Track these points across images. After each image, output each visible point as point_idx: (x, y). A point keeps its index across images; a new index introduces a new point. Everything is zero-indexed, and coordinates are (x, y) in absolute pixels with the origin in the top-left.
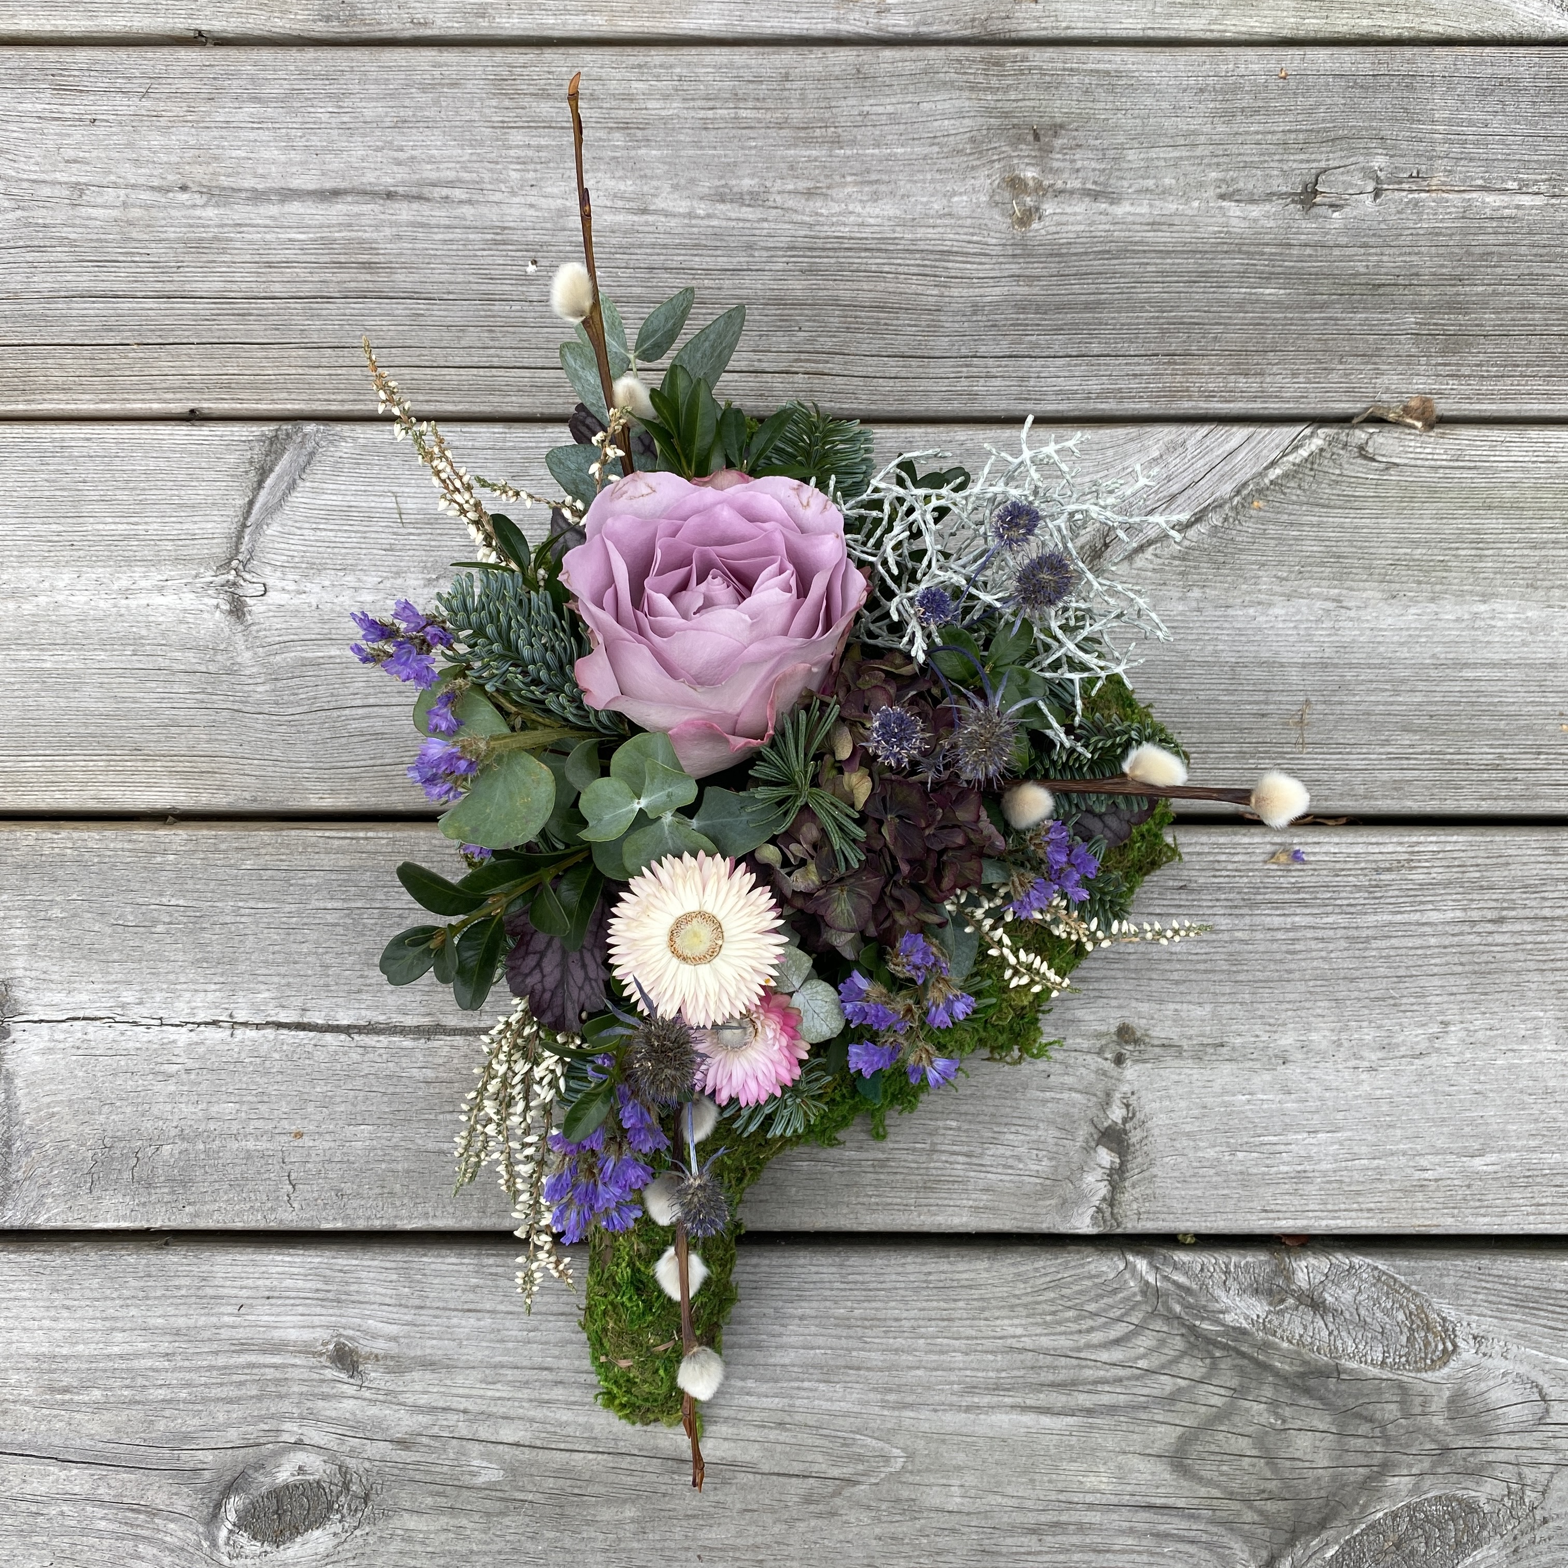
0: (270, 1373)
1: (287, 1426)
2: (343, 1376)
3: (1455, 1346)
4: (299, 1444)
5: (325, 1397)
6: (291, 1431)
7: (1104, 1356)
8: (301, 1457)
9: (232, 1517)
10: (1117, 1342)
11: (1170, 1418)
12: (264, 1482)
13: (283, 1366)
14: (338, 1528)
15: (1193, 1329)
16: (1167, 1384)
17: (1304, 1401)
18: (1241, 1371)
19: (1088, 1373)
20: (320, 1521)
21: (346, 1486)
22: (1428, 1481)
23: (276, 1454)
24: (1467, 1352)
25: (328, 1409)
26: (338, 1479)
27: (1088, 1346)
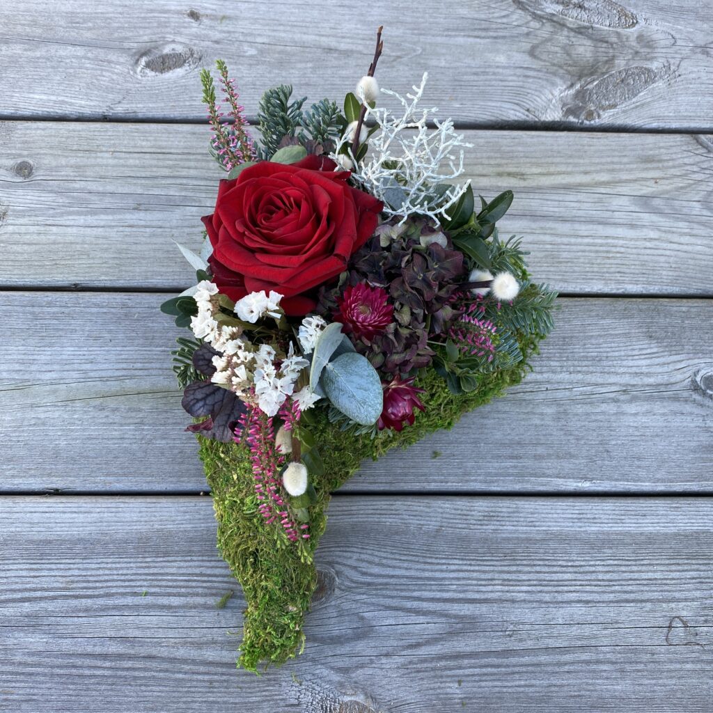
0: (163, 20)
1: (168, 36)
2: (193, 21)
3: (637, 22)
4: (173, 41)
5: (185, 27)
6: (170, 37)
7: (500, 21)
8: (173, 46)
9: (143, 63)
10: (504, 17)
11: (527, 40)
12: (157, 53)
13: (169, 18)
14: (188, 68)
15: (534, 13)
16: (525, 30)
17: (580, 36)
18: (554, 27)
19: (494, 26)
20: (181, 66)
21: (192, 55)
22: (631, 62)
23: (163, 44)
24: (642, 23)
25: (187, 31)
26: (189, 53)
27: (493, 18)
